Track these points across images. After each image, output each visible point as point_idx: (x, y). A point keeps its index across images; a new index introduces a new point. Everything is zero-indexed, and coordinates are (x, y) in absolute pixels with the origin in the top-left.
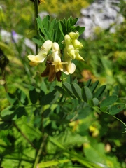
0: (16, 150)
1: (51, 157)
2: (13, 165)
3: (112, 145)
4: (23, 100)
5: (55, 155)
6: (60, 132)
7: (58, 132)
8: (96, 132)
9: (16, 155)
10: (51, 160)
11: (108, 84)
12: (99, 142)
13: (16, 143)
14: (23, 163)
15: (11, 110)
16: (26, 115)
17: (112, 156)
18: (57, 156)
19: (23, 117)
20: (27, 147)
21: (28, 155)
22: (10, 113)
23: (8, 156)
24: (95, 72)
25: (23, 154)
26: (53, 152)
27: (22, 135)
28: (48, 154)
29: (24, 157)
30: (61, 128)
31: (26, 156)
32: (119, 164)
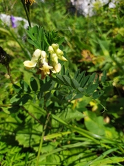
0: (26, 127)
1: (55, 130)
2: (25, 138)
3: (111, 117)
4: (26, 90)
5: (58, 128)
6: (61, 110)
7: (59, 110)
8: (95, 108)
9: (27, 131)
10: (55, 133)
11: (107, 62)
12: (98, 116)
13: (26, 120)
14: (33, 136)
15: (17, 97)
16: (31, 98)
17: (110, 127)
18: (60, 130)
19: (29, 100)
20: (35, 123)
21: (37, 130)
22: (17, 100)
23: (20, 131)
24: (94, 50)
25: (32, 129)
26: (57, 126)
27: (30, 114)
28: (53, 128)
29: (33, 131)
30: (62, 106)
31: (35, 130)
32: (117, 133)
